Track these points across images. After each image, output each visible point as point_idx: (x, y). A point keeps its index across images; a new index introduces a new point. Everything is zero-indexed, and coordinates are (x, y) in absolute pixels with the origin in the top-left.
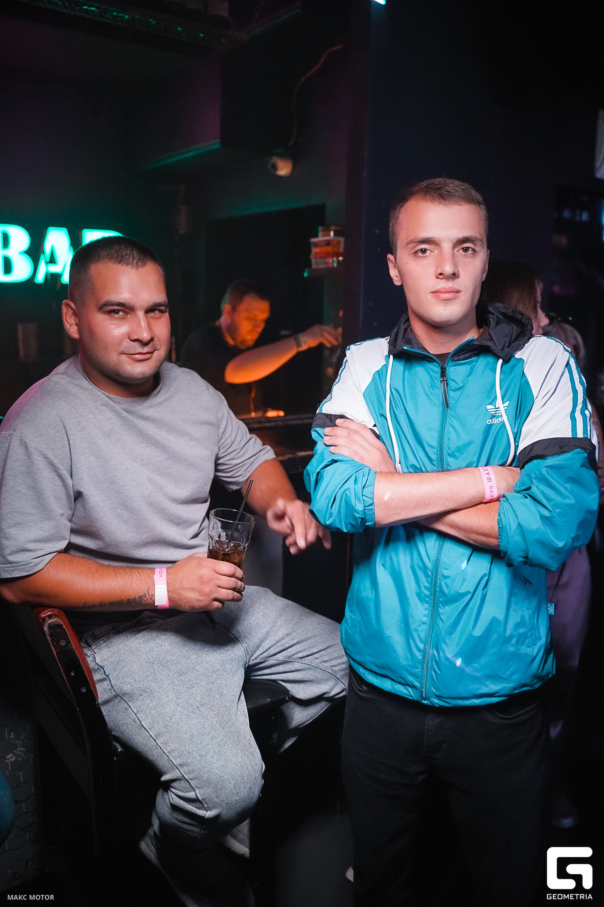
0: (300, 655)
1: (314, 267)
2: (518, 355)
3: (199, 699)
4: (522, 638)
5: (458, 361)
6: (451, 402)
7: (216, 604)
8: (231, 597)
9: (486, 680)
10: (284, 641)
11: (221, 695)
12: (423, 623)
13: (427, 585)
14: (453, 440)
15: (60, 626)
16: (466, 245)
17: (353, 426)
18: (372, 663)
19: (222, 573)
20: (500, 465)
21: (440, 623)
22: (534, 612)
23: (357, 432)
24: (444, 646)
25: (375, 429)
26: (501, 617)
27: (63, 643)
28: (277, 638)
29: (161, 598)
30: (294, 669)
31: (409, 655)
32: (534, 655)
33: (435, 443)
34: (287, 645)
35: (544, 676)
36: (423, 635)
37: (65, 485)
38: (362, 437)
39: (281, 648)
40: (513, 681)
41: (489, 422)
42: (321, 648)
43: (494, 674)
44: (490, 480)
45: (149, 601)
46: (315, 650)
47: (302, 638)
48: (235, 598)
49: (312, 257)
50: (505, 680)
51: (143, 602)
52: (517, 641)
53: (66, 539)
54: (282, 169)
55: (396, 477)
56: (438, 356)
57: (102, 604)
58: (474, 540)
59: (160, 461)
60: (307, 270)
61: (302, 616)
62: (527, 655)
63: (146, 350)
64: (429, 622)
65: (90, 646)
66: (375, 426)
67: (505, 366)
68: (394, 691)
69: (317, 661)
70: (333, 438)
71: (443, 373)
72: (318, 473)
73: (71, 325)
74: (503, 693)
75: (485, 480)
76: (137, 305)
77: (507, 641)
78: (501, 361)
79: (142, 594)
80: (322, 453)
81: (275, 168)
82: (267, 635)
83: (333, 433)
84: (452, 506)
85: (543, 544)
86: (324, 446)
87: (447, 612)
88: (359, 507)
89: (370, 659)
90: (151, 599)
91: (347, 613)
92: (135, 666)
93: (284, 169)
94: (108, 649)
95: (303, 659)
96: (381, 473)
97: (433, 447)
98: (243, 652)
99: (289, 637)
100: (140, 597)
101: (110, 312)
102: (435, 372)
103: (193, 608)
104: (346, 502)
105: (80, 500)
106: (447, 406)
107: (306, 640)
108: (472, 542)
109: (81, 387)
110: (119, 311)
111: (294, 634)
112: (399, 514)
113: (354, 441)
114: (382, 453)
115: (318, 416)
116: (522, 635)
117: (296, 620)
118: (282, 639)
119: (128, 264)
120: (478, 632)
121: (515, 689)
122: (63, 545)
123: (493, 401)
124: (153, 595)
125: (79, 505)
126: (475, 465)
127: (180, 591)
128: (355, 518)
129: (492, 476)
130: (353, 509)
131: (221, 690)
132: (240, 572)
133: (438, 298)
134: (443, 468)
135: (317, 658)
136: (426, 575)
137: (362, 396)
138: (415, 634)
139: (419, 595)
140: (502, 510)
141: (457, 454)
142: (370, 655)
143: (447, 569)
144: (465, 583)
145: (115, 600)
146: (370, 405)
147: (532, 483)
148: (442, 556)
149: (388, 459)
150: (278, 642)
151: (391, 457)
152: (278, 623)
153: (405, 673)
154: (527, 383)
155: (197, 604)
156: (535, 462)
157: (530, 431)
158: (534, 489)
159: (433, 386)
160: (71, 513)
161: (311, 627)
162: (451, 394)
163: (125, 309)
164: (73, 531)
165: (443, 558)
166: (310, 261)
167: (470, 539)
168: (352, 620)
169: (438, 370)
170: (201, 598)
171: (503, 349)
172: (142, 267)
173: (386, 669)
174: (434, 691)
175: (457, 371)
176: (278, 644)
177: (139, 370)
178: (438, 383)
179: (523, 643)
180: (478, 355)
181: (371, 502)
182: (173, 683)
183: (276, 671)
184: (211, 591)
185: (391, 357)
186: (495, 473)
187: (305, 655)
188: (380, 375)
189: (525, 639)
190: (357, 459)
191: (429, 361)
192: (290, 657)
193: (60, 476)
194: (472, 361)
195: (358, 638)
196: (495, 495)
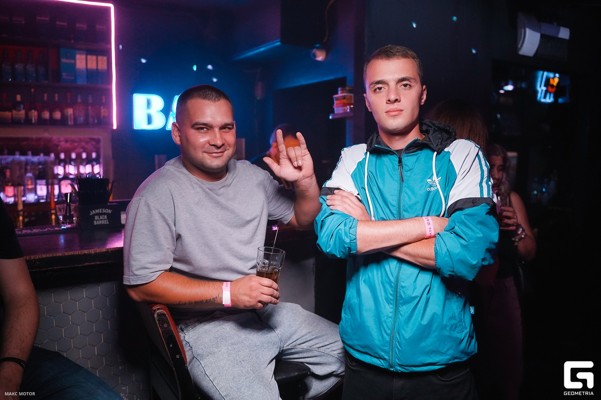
0: (317, 346)
1: (336, 112)
2: (446, 150)
3: (242, 357)
4: (454, 327)
5: (409, 153)
6: (405, 178)
7: (260, 304)
8: (270, 300)
9: (431, 354)
10: (307, 336)
11: (258, 358)
12: (390, 317)
13: (392, 292)
14: (406, 200)
15: (164, 315)
16: (405, 82)
17: (344, 194)
18: (358, 345)
19: (264, 285)
20: (437, 216)
21: (400, 316)
22: (461, 311)
23: (347, 197)
24: (403, 332)
25: (358, 196)
26: (439, 312)
27: (166, 326)
28: (302, 334)
29: (226, 300)
30: (313, 355)
31: (381, 338)
32: (462, 338)
33: (395, 203)
34: (309, 339)
35: (469, 353)
36: (389, 325)
37: (171, 230)
38: (350, 200)
39: (305, 340)
40: (448, 355)
41: (428, 189)
42: (331, 341)
43: (435, 350)
44: (429, 224)
45: (219, 301)
46: (327, 343)
47: (319, 335)
48: (273, 302)
49: (334, 107)
50: (444, 354)
51: (216, 302)
52: (451, 328)
53: (170, 263)
54: (319, 57)
55: (371, 223)
56: (397, 151)
57: (190, 303)
58: (420, 263)
59: (230, 218)
60: (331, 115)
61: (319, 322)
62: (457, 338)
63: (219, 150)
64: (393, 317)
65: (183, 331)
66: (358, 194)
67: (438, 156)
68: (372, 363)
69: (328, 350)
70: (332, 201)
71: (400, 161)
72: (322, 221)
73: (176, 137)
74: (442, 362)
75: (426, 224)
76: (214, 125)
77: (444, 327)
78: (436, 153)
79: (215, 297)
80: (325, 209)
81: (315, 56)
82: (296, 332)
83: (332, 198)
84: (405, 241)
85: (463, 262)
86: (327, 206)
87: (405, 310)
88: (347, 240)
89: (356, 342)
90: (220, 300)
91: (343, 315)
92: (207, 340)
93: (320, 57)
94: (193, 332)
95: (320, 349)
96: (361, 221)
97: (394, 206)
98: (278, 340)
99: (310, 334)
100: (214, 299)
101: (198, 129)
102: (395, 160)
103: (245, 306)
104: (339, 237)
105: (179, 240)
106: (403, 181)
107: (321, 337)
108: (419, 264)
109: (183, 173)
110: (204, 128)
111: (313, 332)
112: (372, 245)
113: (345, 202)
114: (363, 210)
115: (323, 189)
116: (453, 325)
117: (315, 324)
118: (306, 335)
119: (209, 100)
120: (425, 322)
121: (450, 360)
122: (168, 267)
123: (431, 177)
124: (222, 298)
125: (179, 243)
126: (420, 216)
127: (238, 296)
128: (345, 248)
129: (431, 221)
130: (344, 242)
131: (258, 355)
132: (275, 285)
133: (389, 115)
134: (400, 218)
135: (329, 349)
136: (391, 286)
137: (350, 176)
138: (384, 325)
139: (387, 300)
140: (437, 242)
141: (409, 210)
142: (357, 340)
143: (404, 282)
144: (416, 290)
145: (198, 300)
146: (355, 182)
147: (456, 225)
148: (401, 274)
149: (367, 214)
150: (303, 336)
151: (369, 213)
152: (303, 325)
153: (379, 350)
154: (453, 166)
155: (248, 304)
156: (457, 212)
157: (454, 195)
158: (456, 228)
159: (394, 169)
160: (174, 248)
161: (325, 329)
162: (405, 173)
163: (208, 127)
164: (175, 260)
165: (402, 276)
166: (333, 109)
167: (418, 262)
168: (346, 318)
169: (397, 159)
170: (251, 300)
171: (437, 146)
172: (218, 101)
173: (366, 348)
174: (398, 362)
175: (408, 160)
176: (303, 338)
177: (215, 162)
178: (397, 167)
179: (454, 330)
180: (421, 150)
181: (355, 237)
182: (228, 349)
183: (302, 357)
184: (257, 296)
185: (368, 153)
186: (432, 220)
187: (321, 346)
188: (361, 164)
189: (456, 327)
190: (346, 213)
191: (391, 154)
192: (311, 347)
193: (168, 225)
194: (418, 154)
195: (349, 330)
196: (433, 234)
